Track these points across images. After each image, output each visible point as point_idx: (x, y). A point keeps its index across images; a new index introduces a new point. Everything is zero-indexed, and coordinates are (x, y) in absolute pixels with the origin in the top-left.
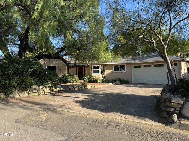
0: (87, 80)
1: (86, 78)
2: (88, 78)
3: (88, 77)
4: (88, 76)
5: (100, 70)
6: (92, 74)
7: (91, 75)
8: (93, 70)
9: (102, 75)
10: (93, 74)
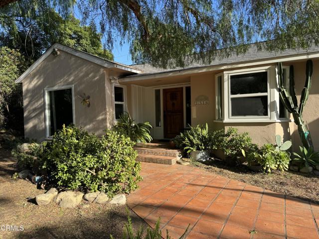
0: (198, 149)
1: (196, 141)
2: (203, 139)
3: (205, 132)
4: (203, 128)
5: (274, 96)
6: (226, 120)
7: (217, 125)
8: (227, 96)
9: (286, 126)
10: (228, 118)
